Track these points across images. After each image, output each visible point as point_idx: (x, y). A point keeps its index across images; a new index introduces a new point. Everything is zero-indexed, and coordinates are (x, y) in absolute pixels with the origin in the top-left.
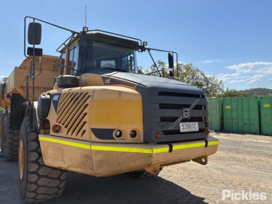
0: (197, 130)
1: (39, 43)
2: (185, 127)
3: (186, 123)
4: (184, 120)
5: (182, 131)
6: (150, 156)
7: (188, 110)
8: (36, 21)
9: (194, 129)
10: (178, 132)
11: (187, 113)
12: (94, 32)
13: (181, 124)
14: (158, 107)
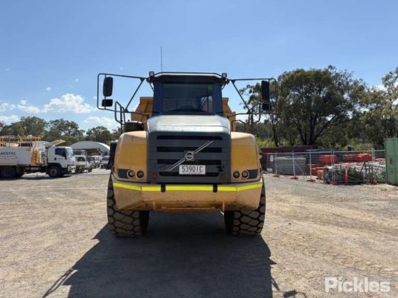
0: (204, 173)
1: (110, 95)
2: (186, 170)
3: (189, 166)
4: (186, 163)
5: (181, 173)
6: (140, 193)
7: (192, 153)
8: (107, 76)
9: (199, 171)
10: (176, 174)
11: (191, 156)
12: (160, 75)
13: (181, 167)
14: (156, 149)
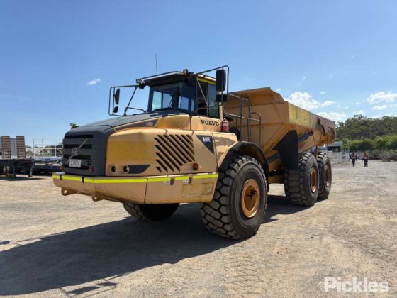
0: (80, 166)
2: (73, 163)
4: (73, 158)
5: (70, 165)
7: (76, 149)
9: (78, 164)
11: (76, 152)
13: (71, 161)
